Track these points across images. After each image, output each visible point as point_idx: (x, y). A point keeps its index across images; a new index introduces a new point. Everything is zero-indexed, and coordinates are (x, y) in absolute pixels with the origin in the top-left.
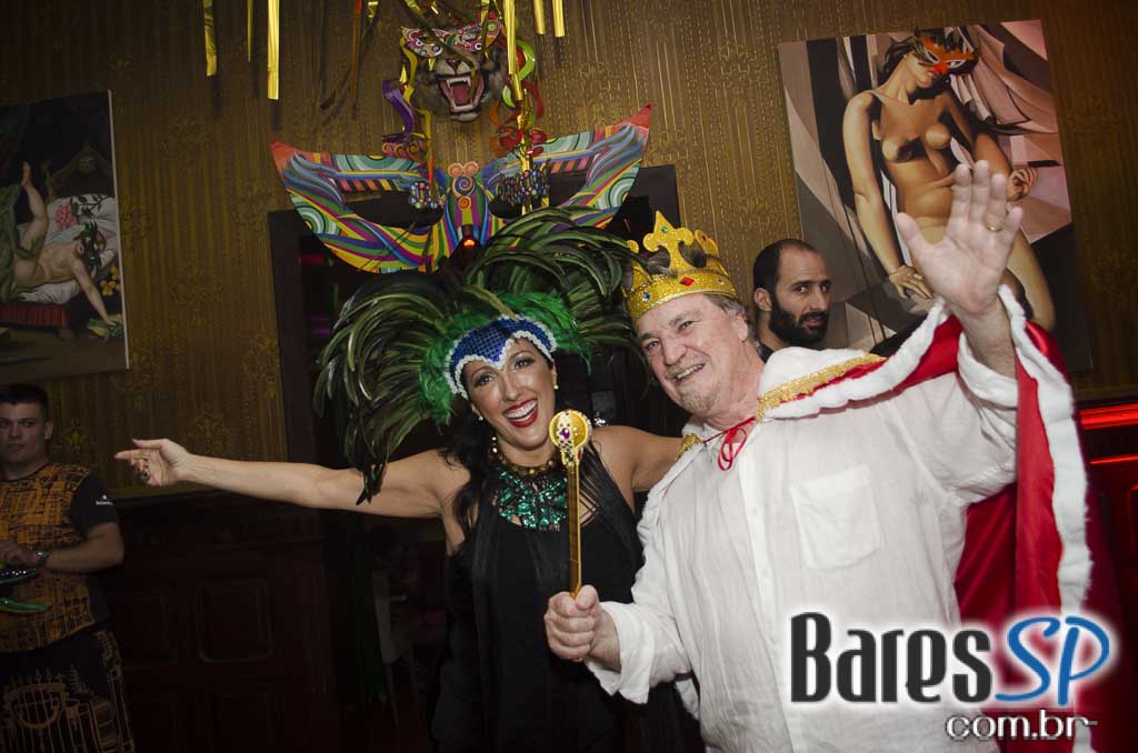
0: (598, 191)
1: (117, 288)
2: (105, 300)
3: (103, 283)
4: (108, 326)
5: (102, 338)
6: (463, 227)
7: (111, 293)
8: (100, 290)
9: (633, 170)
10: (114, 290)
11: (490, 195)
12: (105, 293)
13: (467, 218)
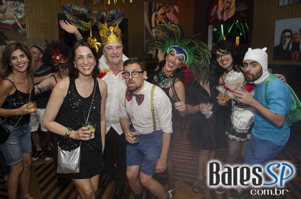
0: (117, 20)
1: (25, 23)
2: (22, 25)
3: (21, 22)
4: (23, 31)
5: (21, 33)
6: (94, 23)
7: (23, 24)
8: (21, 23)
9: (122, 18)
10: (24, 24)
11: (99, 18)
12: (22, 24)
13: (95, 21)
